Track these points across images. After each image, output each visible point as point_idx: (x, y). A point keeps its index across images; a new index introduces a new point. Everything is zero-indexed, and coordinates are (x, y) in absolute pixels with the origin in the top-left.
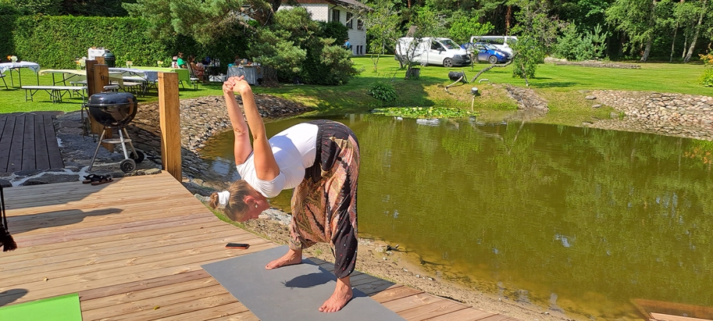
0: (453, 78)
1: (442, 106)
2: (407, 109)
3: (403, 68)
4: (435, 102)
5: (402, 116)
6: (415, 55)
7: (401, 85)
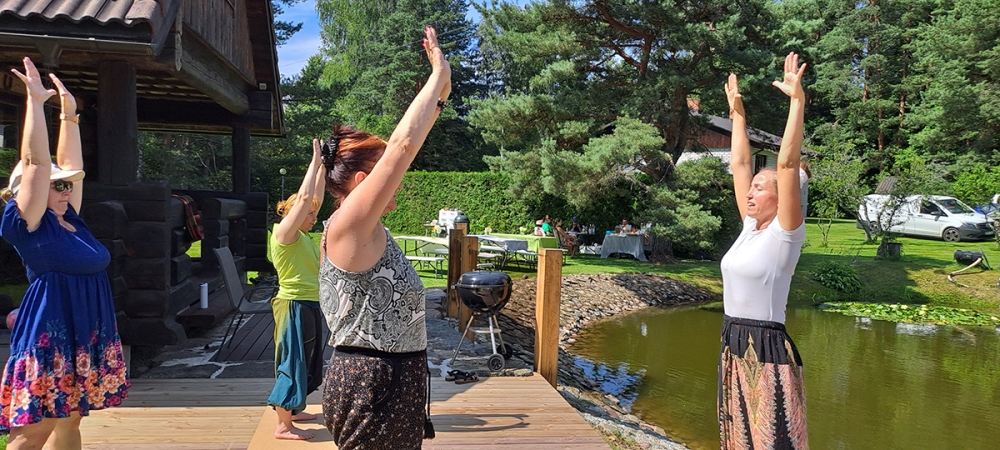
0: (963, 260)
1: (945, 304)
2: (880, 307)
3: (871, 242)
4: (931, 296)
5: (873, 317)
6: (893, 222)
7: (869, 268)
